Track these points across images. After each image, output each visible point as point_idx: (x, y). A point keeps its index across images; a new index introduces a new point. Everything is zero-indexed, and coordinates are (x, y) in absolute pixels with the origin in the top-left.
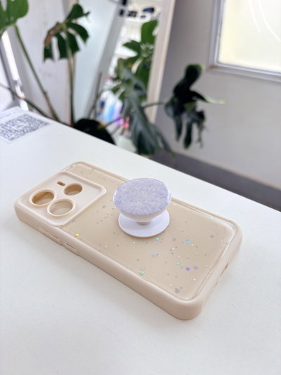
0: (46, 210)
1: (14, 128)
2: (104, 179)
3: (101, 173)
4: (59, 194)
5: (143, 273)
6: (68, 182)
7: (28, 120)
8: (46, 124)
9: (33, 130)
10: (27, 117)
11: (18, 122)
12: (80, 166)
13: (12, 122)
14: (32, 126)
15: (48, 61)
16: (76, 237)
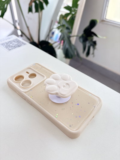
0: (20, 84)
1: (11, 45)
2: (46, 72)
3: (45, 69)
4: (26, 77)
5: (57, 116)
6: (31, 72)
7: (17, 42)
8: (25, 44)
9: (19, 46)
10: (17, 40)
11: (13, 42)
12: (37, 65)
13: (11, 42)
14: (19, 44)
15: (30, 13)
16: (31, 97)
